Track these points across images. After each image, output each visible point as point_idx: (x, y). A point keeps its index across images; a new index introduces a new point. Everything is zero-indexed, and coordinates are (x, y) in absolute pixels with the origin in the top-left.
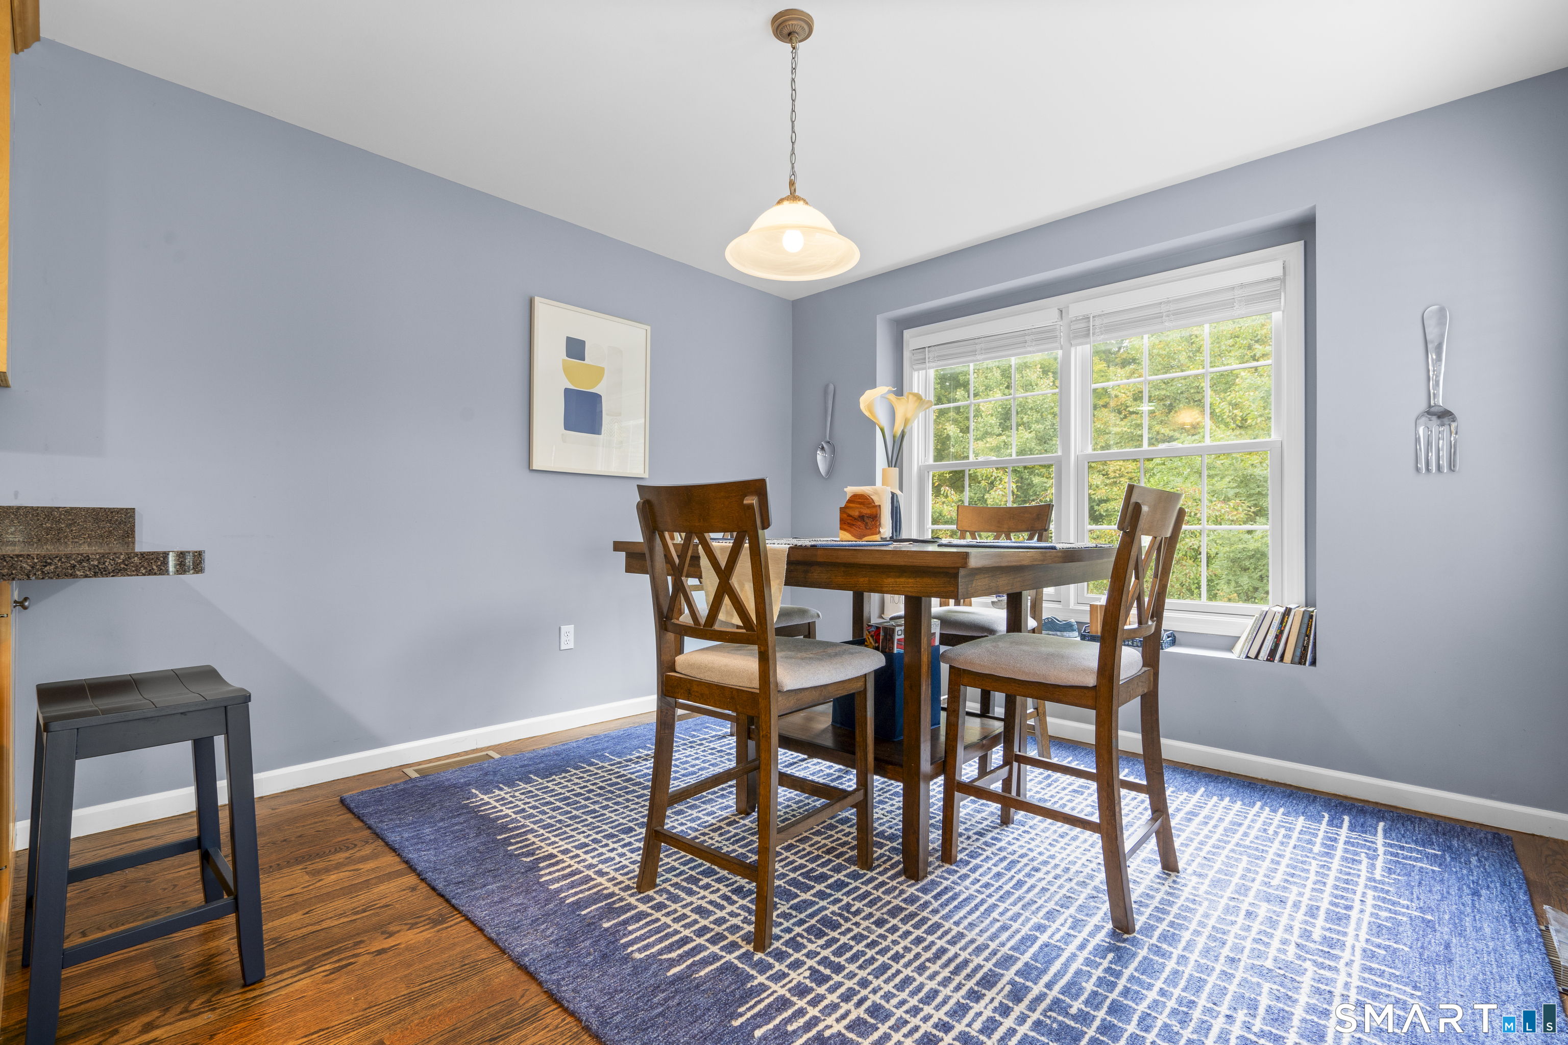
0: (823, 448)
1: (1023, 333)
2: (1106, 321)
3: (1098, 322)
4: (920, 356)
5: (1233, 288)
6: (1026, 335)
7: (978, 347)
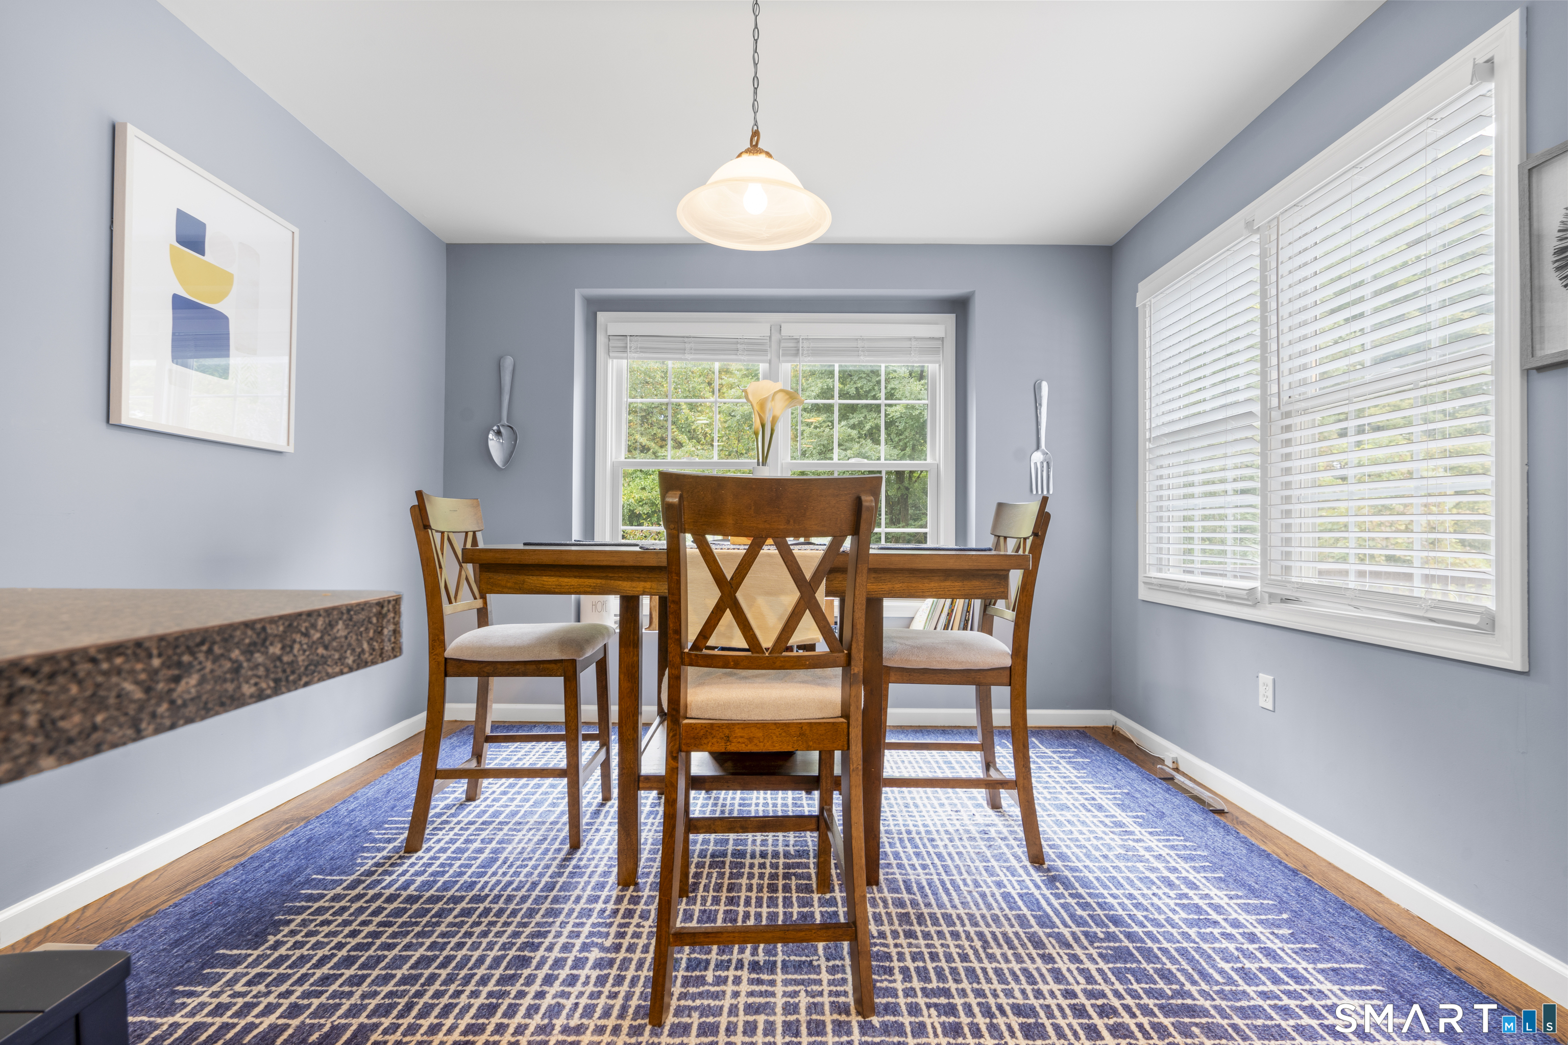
0: (499, 433)
1: (736, 341)
2: (812, 345)
3: (806, 344)
4: (621, 344)
5: (910, 339)
6: (737, 343)
7: (688, 346)
